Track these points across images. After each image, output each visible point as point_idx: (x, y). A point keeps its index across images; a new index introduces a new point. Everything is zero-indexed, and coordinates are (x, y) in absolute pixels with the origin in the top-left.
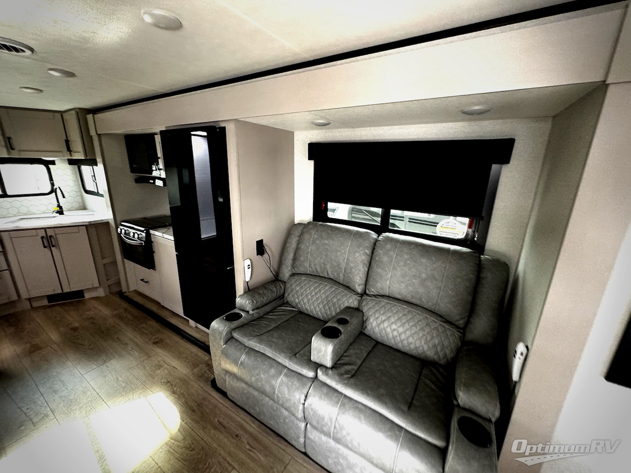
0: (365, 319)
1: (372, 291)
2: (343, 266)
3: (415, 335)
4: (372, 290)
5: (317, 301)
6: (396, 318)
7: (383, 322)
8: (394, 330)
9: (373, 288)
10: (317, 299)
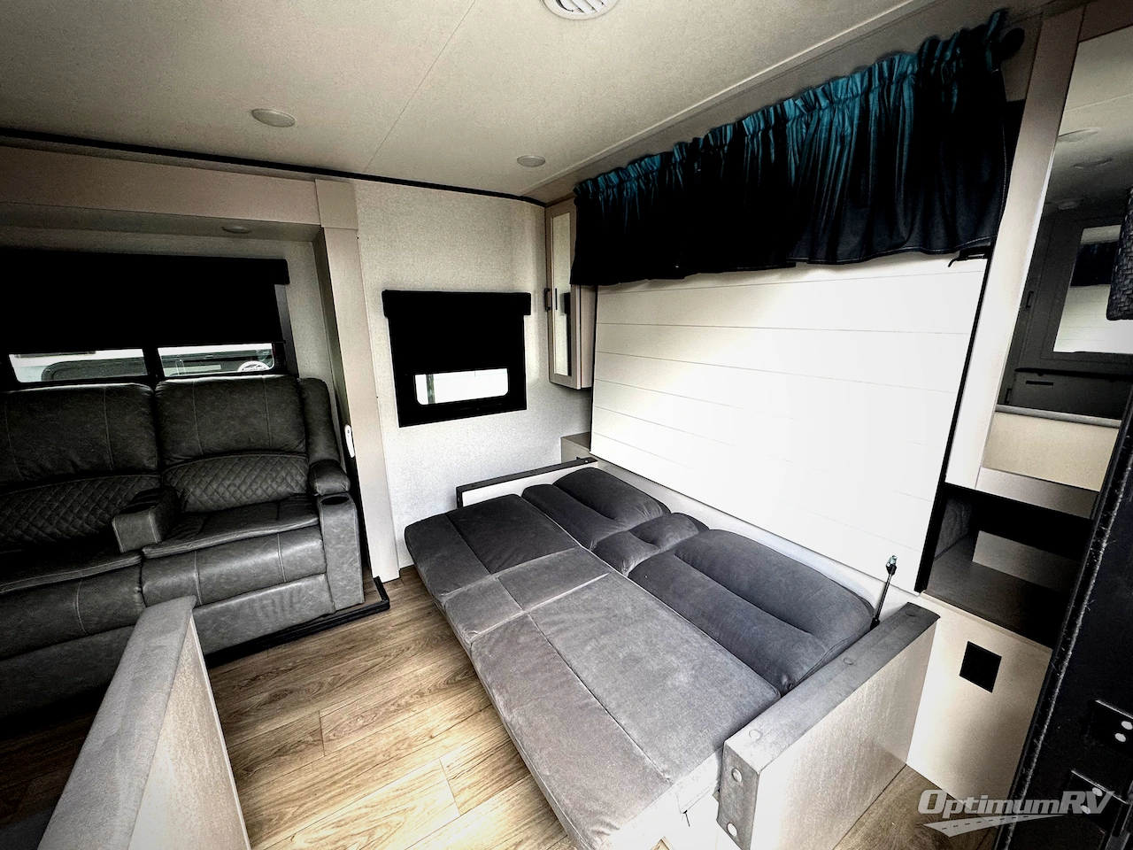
0: (179, 494)
1: (175, 458)
2: (106, 441)
3: (257, 480)
4: (175, 456)
5: (72, 511)
6: (226, 473)
7: (210, 483)
8: (229, 486)
9: (175, 453)
10: (71, 509)
